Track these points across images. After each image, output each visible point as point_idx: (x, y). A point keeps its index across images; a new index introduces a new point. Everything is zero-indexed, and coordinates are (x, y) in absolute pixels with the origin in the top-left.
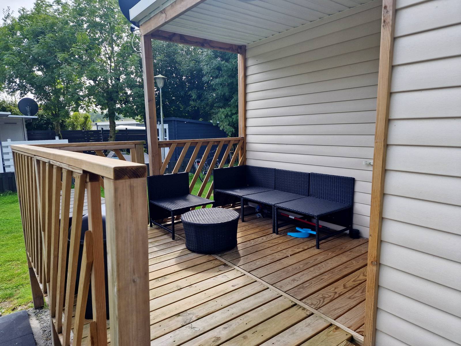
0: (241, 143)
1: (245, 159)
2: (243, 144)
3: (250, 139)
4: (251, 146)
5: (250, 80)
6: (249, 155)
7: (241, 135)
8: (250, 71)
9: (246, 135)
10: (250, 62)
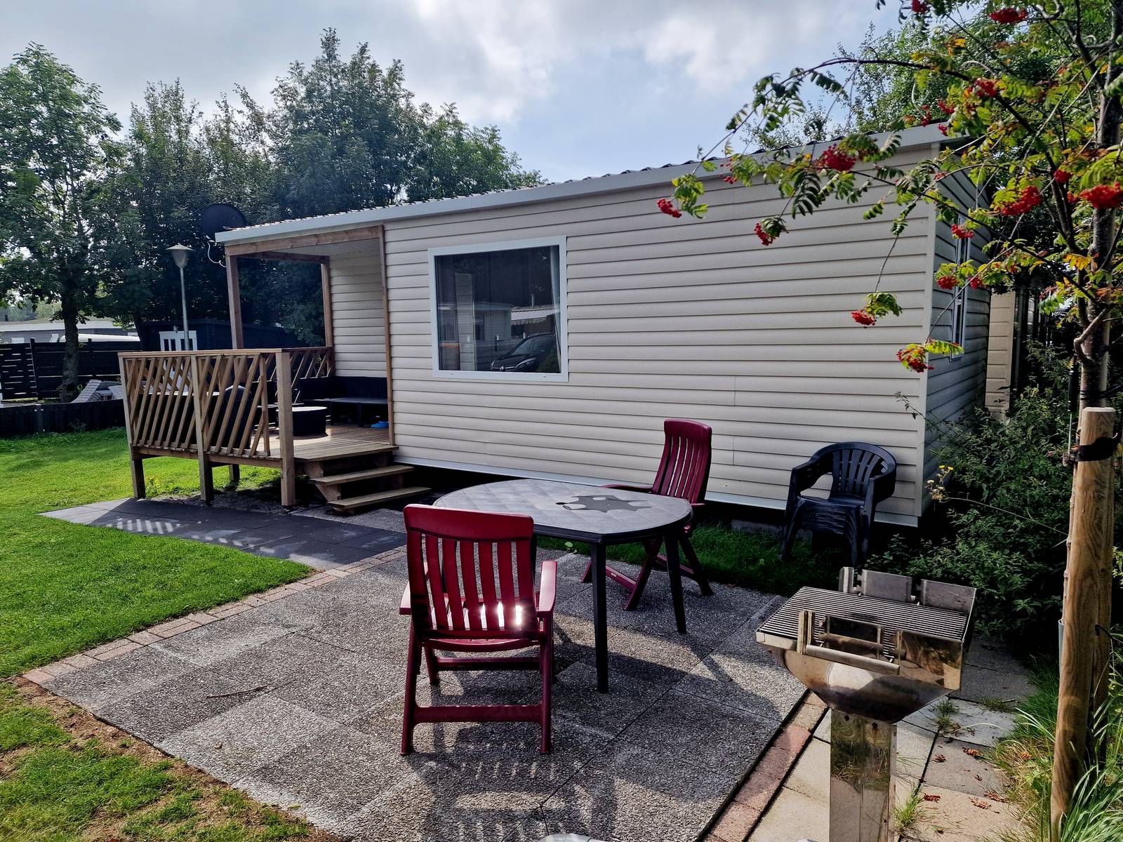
0: (328, 354)
1: (334, 370)
2: (331, 354)
3: (338, 348)
4: (340, 356)
5: (334, 290)
6: (339, 365)
7: (328, 344)
8: (334, 282)
9: (334, 345)
10: (334, 273)
